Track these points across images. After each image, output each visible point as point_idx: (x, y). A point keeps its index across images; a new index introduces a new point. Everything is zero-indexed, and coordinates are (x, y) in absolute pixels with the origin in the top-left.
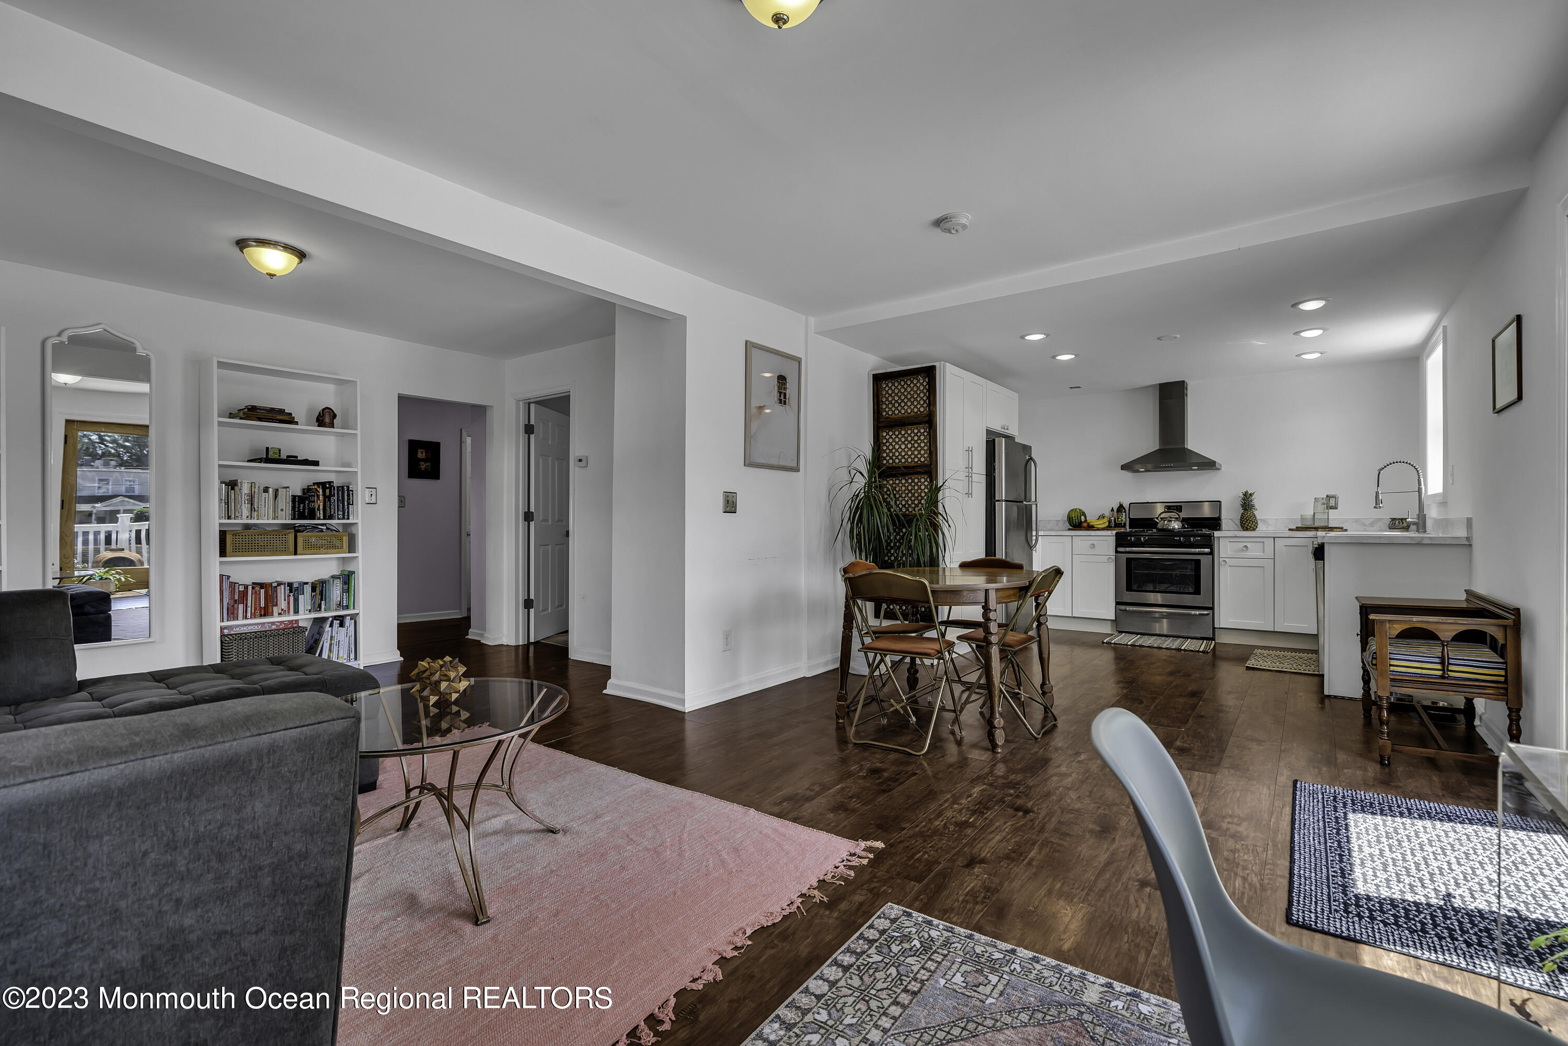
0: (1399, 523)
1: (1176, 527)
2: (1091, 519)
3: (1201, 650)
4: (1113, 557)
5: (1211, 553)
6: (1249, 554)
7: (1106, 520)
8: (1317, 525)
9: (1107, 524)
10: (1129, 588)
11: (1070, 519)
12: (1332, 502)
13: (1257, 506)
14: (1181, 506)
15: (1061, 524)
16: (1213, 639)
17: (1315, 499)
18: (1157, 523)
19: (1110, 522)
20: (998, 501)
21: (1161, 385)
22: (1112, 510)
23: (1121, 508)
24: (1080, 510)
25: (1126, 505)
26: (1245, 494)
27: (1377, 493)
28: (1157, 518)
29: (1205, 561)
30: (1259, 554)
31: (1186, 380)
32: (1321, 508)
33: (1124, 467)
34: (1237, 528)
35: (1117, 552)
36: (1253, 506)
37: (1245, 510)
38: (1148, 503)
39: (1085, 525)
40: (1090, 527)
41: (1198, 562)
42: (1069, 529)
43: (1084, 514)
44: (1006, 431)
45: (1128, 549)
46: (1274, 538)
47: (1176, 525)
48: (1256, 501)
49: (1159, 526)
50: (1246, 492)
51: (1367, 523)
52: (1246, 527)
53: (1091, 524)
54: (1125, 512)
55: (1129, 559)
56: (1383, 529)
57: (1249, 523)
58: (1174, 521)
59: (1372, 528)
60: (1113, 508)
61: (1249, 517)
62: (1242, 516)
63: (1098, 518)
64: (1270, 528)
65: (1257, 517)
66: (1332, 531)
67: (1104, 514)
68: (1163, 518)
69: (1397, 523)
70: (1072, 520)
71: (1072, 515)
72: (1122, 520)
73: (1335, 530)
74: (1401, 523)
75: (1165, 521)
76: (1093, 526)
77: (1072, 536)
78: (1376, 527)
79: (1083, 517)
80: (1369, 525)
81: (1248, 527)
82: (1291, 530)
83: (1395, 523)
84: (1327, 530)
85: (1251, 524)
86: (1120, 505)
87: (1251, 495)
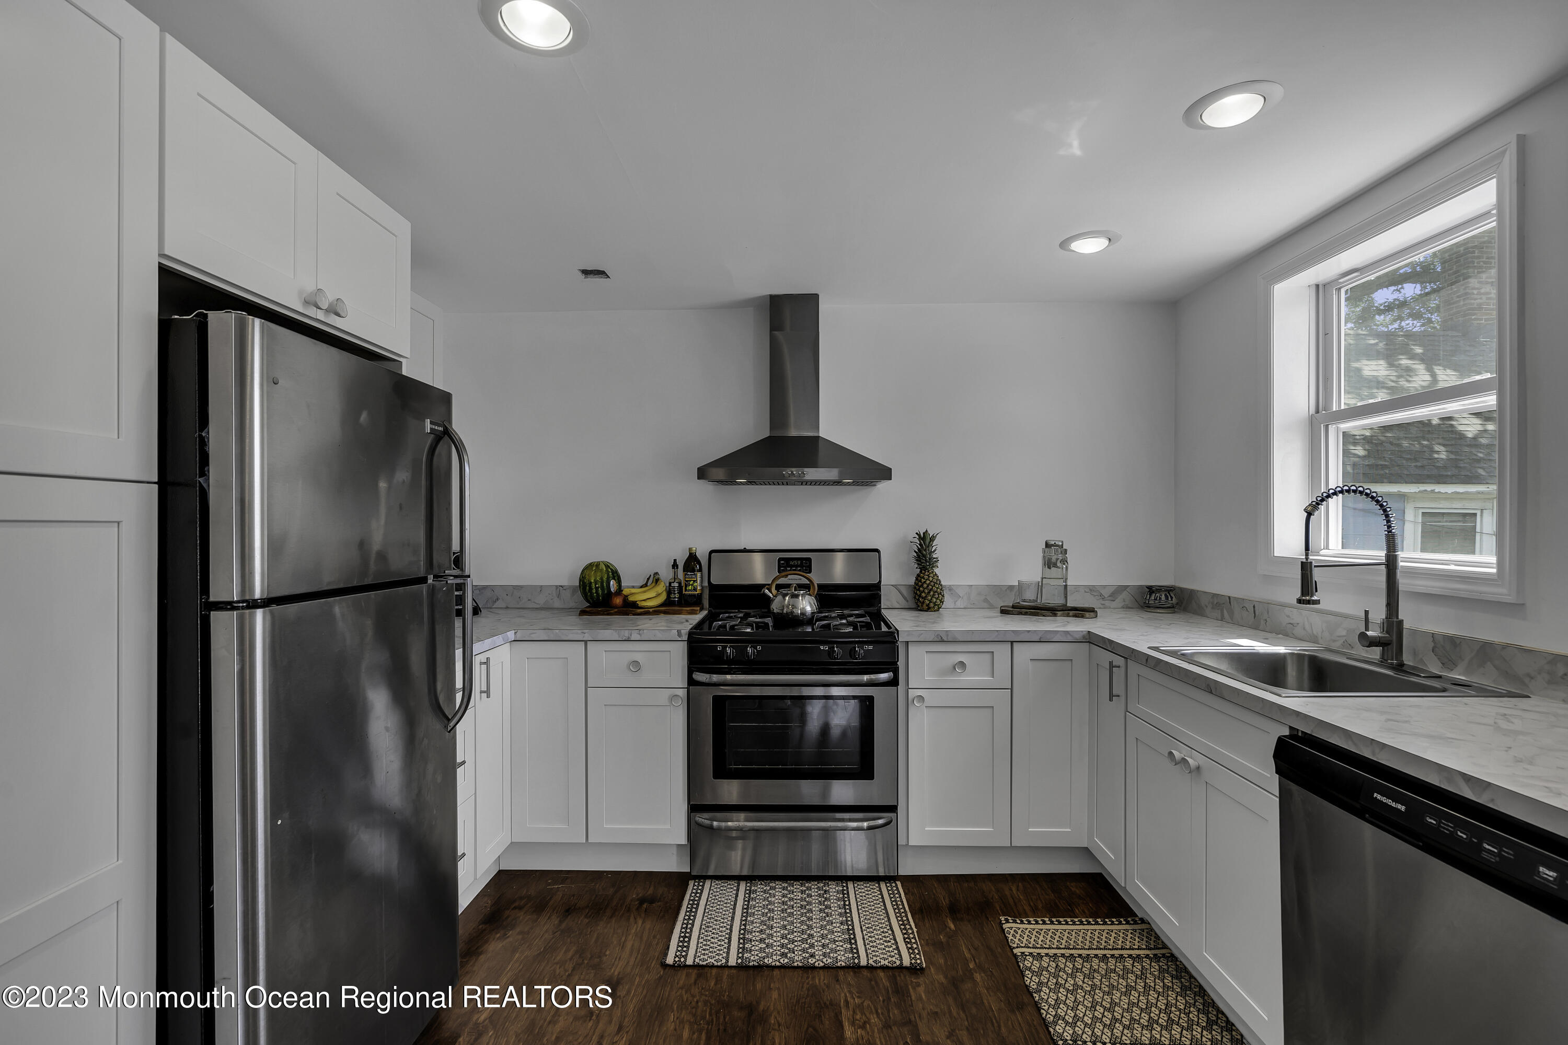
1: (808, 609)
2: (631, 581)
4: (682, 693)
5: (896, 681)
6: (966, 678)
7: (661, 588)
8: (1049, 601)
9: (663, 598)
10: (722, 770)
11: (584, 585)
14: (809, 560)
15: (567, 595)
16: (897, 875)
18: (769, 599)
19: (669, 591)
20: (228, 606)
21: (772, 297)
22: (675, 565)
23: (692, 562)
24: (607, 566)
25: (702, 554)
26: (922, 536)
28: (769, 589)
29: (882, 699)
30: (985, 679)
31: (819, 292)
33: (704, 473)
34: (903, 603)
35: (691, 682)
36: (934, 560)
37: (921, 567)
38: (745, 551)
39: (618, 601)
40: (630, 608)
41: (868, 703)
42: (583, 613)
43: (616, 575)
45: (718, 676)
46: (1012, 642)
47: (806, 605)
48: (940, 550)
49: (775, 607)
50: (926, 533)
51: (1106, 593)
52: (928, 605)
53: (631, 599)
54: (700, 570)
55: (719, 703)
56: (1129, 606)
57: (933, 596)
58: (803, 595)
59: (1114, 604)
60: (675, 560)
61: (932, 584)
62: (917, 579)
63: (646, 585)
64: (960, 604)
65: (943, 583)
66: (1083, 617)
67: (656, 573)
68: (779, 587)
69: (1163, 597)
70: (591, 589)
71: (590, 577)
72: (695, 589)
73: (1087, 614)
74: (1170, 599)
75: (786, 595)
76: (634, 605)
77: (586, 642)
78: (1118, 602)
79: (612, 582)
80: (1110, 598)
81: (932, 605)
82: (1004, 612)
83: (1160, 598)
84: (1071, 613)
85: (937, 599)
86: (691, 554)
87: (933, 539)
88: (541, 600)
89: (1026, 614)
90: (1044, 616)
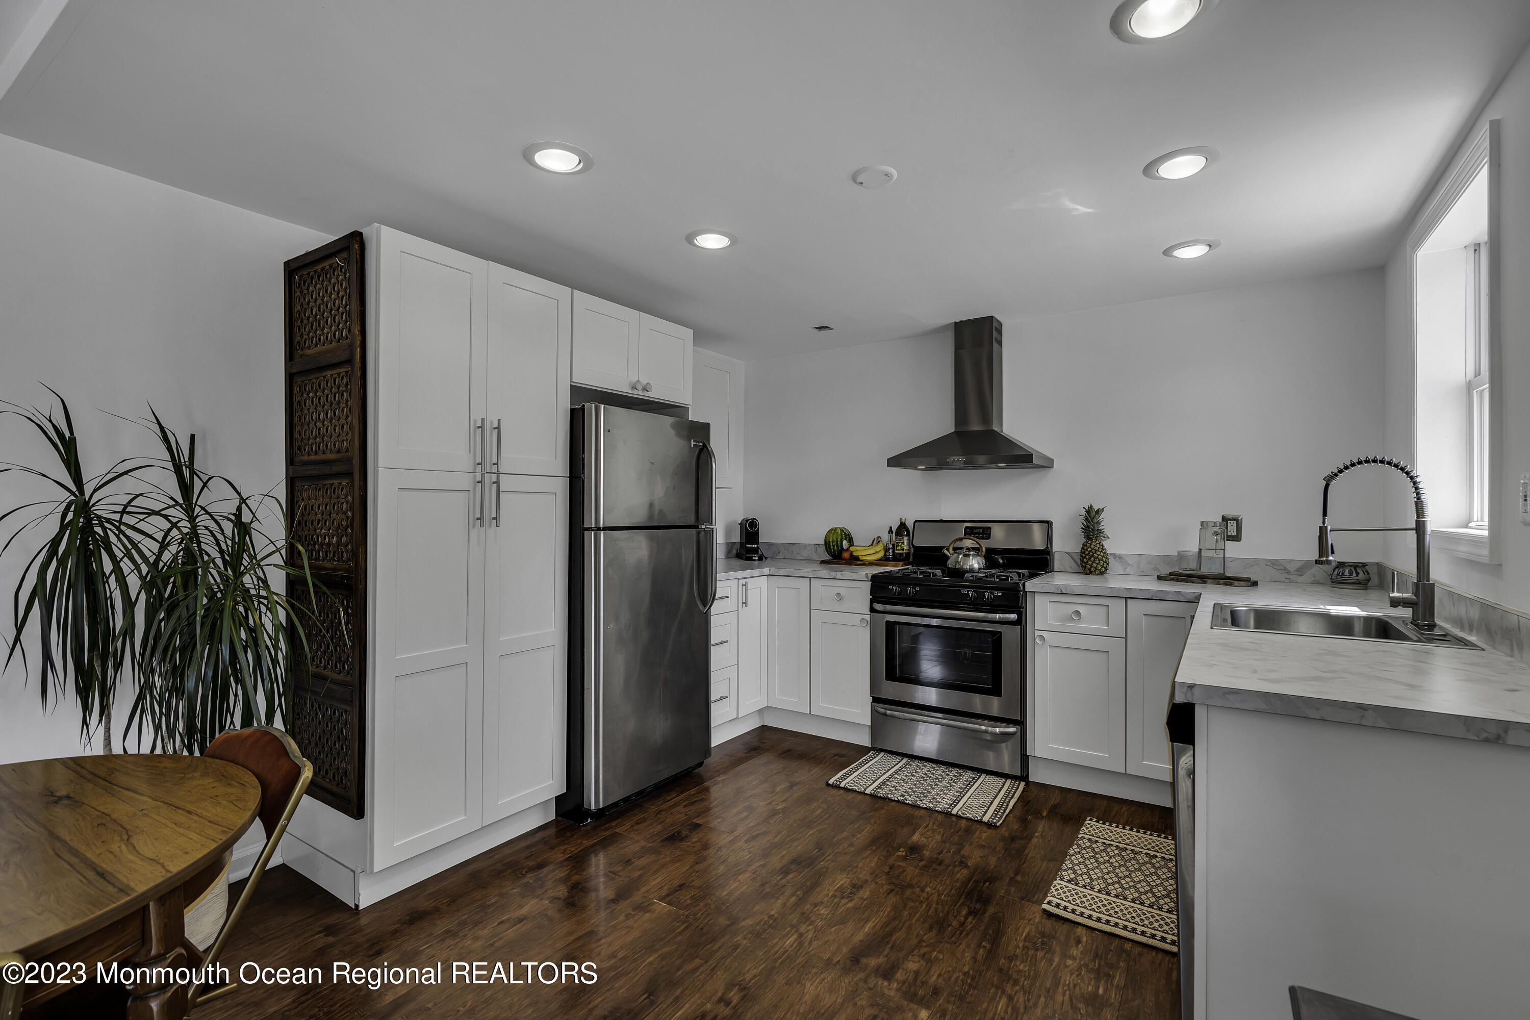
0: (1351, 574)
1: (976, 566)
3: (985, 819)
4: (868, 618)
5: (1020, 622)
7: (880, 547)
8: (1204, 570)
9: (881, 554)
10: (891, 675)
11: (827, 543)
12: (1232, 529)
13: (1107, 532)
14: (990, 528)
16: (1024, 777)
17: (1202, 523)
18: (947, 558)
19: (886, 549)
20: (588, 529)
21: (956, 323)
22: (891, 531)
23: (902, 528)
24: (842, 531)
25: (910, 524)
26: (1089, 510)
27: (1323, 531)
28: (948, 550)
29: (1010, 635)
30: (1101, 627)
31: (998, 317)
32: (1211, 541)
33: (895, 462)
34: (1076, 568)
35: (872, 610)
36: (1100, 531)
37: (1088, 538)
38: (941, 521)
39: (847, 555)
40: (854, 560)
41: (997, 638)
42: (823, 562)
43: (849, 537)
44: (646, 393)
45: (889, 608)
46: (1126, 598)
47: (975, 563)
48: (1107, 523)
49: (950, 563)
50: (1091, 507)
51: (1291, 568)
52: (1089, 569)
53: (854, 554)
54: (908, 535)
55: (890, 626)
56: (1321, 581)
57: (1094, 562)
58: (973, 555)
59: (1301, 579)
60: (891, 528)
61: (1094, 551)
62: (1083, 548)
63: (872, 545)
64: (1129, 570)
65: (1108, 552)
66: (1231, 585)
67: (879, 537)
68: (955, 549)
69: (1347, 573)
70: (830, 546)
71: (829, 538)
72: (903, 549)
73: (1236, 583)
74: (1354, 574)
75: (961, 554)
76: (857, 558)
77: (810, 578)
78: (1307, 576)
79: (845, 542)
80: (1296, 573)
81: (1092, 569)
82: (1160, 578)
83: (1343, 574)
84: (1222, 581)
85: (1098, 564)
86: (901, 523)
87: (1098, 512)
88: (805, 554)
89: (1177, 580)
90: (1193, 583)
